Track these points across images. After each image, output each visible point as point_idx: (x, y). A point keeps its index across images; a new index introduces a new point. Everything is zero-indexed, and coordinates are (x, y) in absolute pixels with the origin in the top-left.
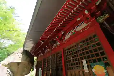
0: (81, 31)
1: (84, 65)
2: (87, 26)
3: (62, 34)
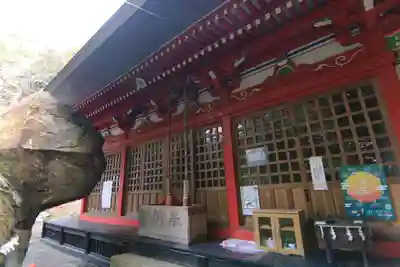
0: (320, 67)
1: (312, 171)
2: (348, 54)
3: (237, 64)
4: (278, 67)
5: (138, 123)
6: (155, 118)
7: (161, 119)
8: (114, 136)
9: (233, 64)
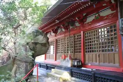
0: (105, 18)
2: (112, 14)
3: (84, 15)
4: (96, 16)
9: (83, 15)
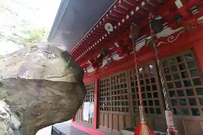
5: (105, 63)
6: (117, 57)
7: (121, 58)
8: (89, 73)
